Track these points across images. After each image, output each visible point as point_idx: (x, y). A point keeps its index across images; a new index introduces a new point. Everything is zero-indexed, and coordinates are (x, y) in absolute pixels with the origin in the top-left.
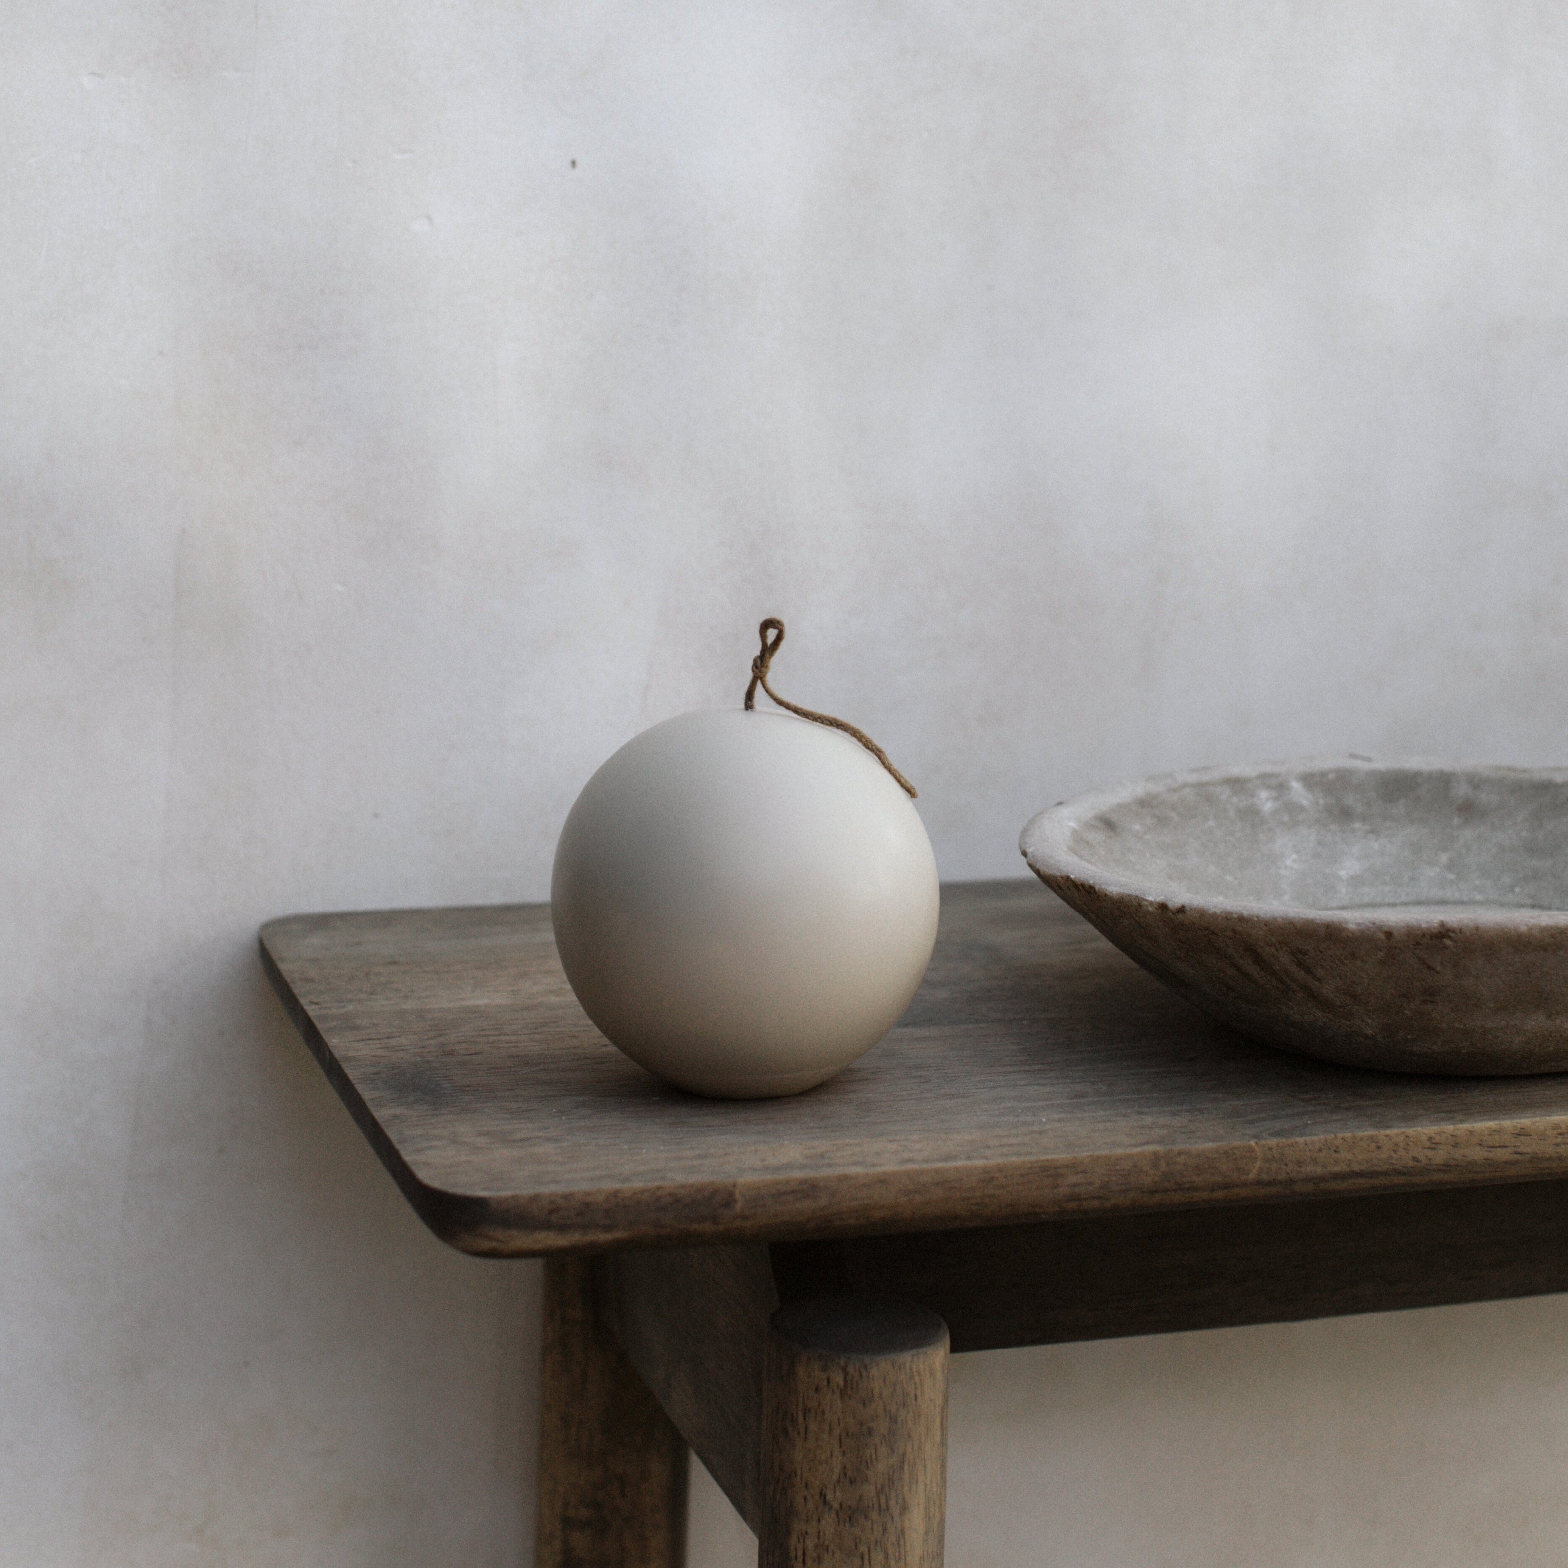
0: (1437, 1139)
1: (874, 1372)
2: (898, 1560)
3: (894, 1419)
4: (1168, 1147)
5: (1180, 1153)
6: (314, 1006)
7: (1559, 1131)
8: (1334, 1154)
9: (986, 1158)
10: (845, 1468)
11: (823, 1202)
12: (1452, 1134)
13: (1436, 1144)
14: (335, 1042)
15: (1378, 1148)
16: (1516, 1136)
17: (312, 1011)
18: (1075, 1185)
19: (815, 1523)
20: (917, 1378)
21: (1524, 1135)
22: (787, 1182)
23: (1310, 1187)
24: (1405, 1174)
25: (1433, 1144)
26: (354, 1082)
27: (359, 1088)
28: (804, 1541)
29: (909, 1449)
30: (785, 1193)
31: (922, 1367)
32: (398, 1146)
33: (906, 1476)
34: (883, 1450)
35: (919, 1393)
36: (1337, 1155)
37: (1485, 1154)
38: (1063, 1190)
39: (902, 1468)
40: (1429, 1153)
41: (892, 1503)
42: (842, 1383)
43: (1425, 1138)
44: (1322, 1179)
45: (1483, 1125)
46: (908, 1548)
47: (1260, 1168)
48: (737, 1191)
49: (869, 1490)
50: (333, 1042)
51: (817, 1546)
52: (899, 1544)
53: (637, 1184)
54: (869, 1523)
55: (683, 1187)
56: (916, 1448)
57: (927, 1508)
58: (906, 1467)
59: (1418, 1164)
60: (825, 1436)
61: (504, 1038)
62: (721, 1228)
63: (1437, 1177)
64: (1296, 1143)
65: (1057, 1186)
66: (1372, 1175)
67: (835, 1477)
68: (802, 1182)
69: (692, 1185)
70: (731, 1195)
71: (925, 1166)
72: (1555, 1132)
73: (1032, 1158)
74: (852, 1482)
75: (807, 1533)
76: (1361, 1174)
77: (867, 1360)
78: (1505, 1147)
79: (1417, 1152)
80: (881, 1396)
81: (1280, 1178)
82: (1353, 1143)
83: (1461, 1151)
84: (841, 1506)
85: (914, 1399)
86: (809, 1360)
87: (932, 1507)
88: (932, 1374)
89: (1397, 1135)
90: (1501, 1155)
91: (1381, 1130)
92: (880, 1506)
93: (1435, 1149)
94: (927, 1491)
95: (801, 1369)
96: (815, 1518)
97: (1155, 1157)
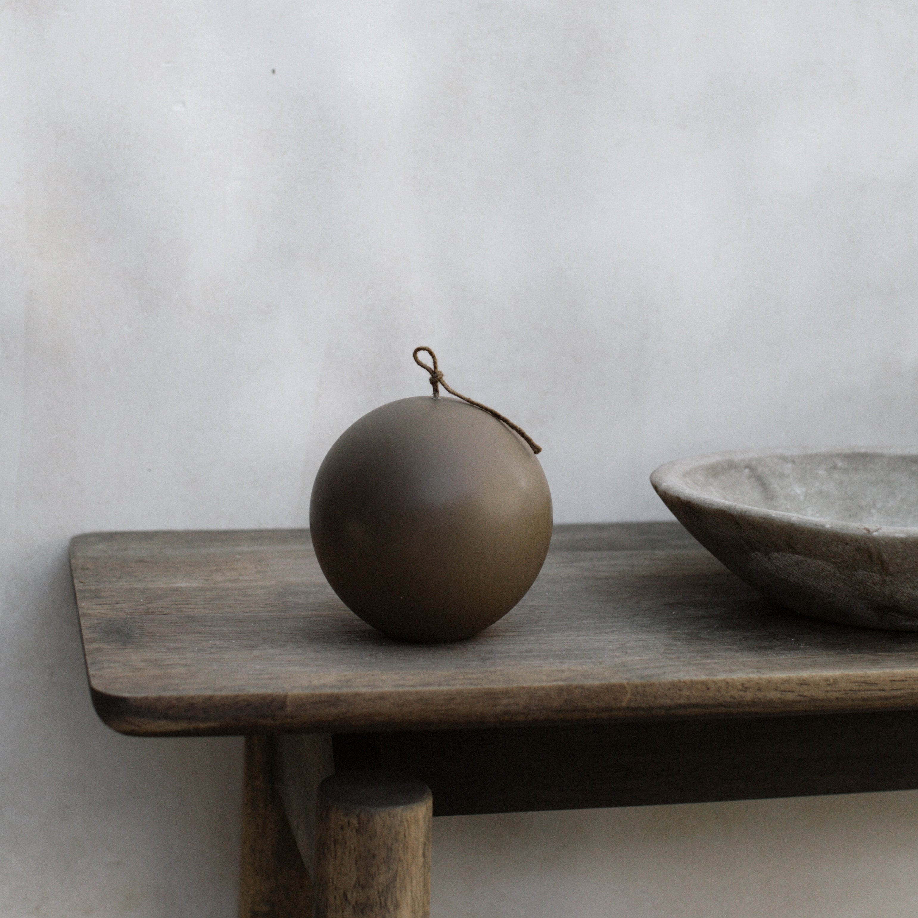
0: (747, 685)
1: (377, 818)
3: (389, 849)
4: (569, 683)
5: (577, 687)
6: (82, 584)
7: (828, 683)
8: (678, 692)
9: (451, 685)
10: (359, 878)
11: (343, 709)
12: (757, 682)
15: (708, 689)
16: (800, 685)
17: (79, 587)
18: (507, 705)
19: (340, 912)
20: (406, 824)
21: (805, 685)
22: (320, 695)
23: (663, 712)
25: (744, 687)
26: (83, 628)
27: (84, 632)
29: (400, 869)
30: (318, 702)
31: (408, 818)
32: (89, 666)
34: (383, 868)
35: (407, 833)
36: (680, 693)
37: (780, 696)
38: (499, 709)
39: (395, 880)
40: (742, 693)
41: (389, 902)
42: (357, 825)
43: (739, 684)
44: (671, 708)
47: (630, 699)
48: (288, 699)
49: (373, 894)
50: (82, 605)
54: (374, 914)
56: (405, 868)
57: (413, 906)
58: (398, 880)
59: (735, 701)
60: (346, 858)
61: (187, 606)
62: (277, 723)
63: (747, 709)
64: (654, 684)
65: (496, 705)
66: (704, 706)
67: (353, 884)
68: (330, 696)
69: (259, 695)
70: (284, 702)
71: (412, 689)
72: (826, 683)
73: (481, 687)
74: (363, 887)
76: (696, 705)
77: (373, 810)
78: (793, 691)
79: (734, 693)
80: (381, 834)
81: (643, 705)
82: (692, 684)
83: (763, 694)
84: (356, 902)
85: (403, 836)
86: (337, 809)
87: (417, 906)
88: (417, 821)
89: (721, 681)
90: (790, 696)
91: (711, 678)
92: (381, 904)
93: (746, 691)
94: (413, 896)
95: (333, 815)
96: (341, 910)
97: (560, 689)
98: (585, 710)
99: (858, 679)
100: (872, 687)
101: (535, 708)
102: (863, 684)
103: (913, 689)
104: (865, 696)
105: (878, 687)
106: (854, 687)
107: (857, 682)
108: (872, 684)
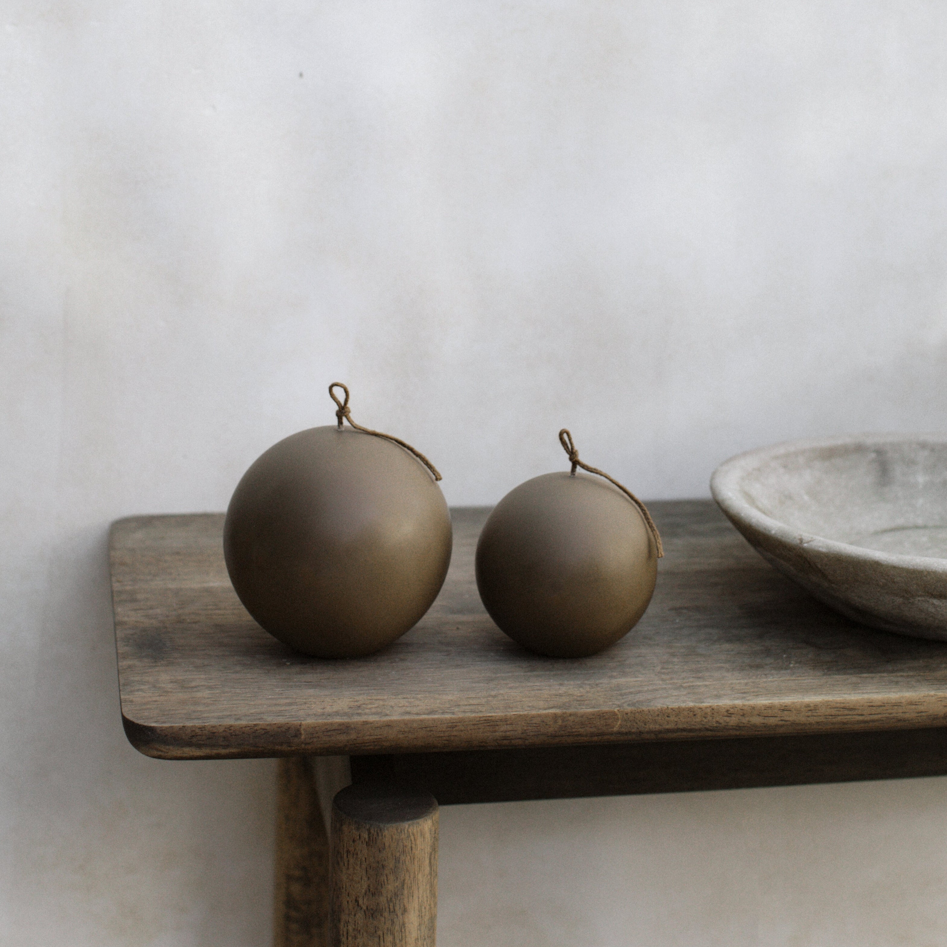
0: (732, 711)
1: (386, 832)
2: (401, 941)
3: (397, 860)
4: (564, 711)
5: (570, 715)
7: (809, 709)
8: (666, 718)
9: (453, 713)
10: (369, 886)
11: (353, 736)
12: (741, 708)
15: (695, 715)
16: (782, 711)
18: (506, 731)
19: (352, 917)
20: (412, 837)
21: (787, 710)
22: (332, 724)
23: (653, 736)
24: (711, 730)
25: (729, 713)
28: (347, 926)
29: (407, 877)
30: (330, 731)
31: (415, 831)
33: (406, 892)
34: (391, 877)
35: (414, 846)
36: (668, 719)
37: (763, 721)
38: (499, 734)
39: (403, 888)
40: (727, 719)
41: (397, 908)
42: (367, 840)
43: (724, 710)
44: (660, 732)
45: (762, 703)
46: (407, 933)
47: (621, 725)
48: (303, 727)
49: (383, 900)
51: (354, 929)
52: (401, 931)
53: (243, 722)
54: (383, 919)
56: (412, 877)
57: (420, 911)
58: (405, 888)
59: (720, 725)
60: (358, 868)
62: (293, 748)
63: (732, 733)
64: (643, 711)
65: (495, 731)
66: (691, 730)
67: (363, 891)
68: (341, 724)
69: (275, 724)
70: (298, 730)
71: (418, 717)
72: (807, 709)
73: (481, 715)
74: (373, 894)
75: (349, 922)
76: (684, 730)
77: (382, 826)
78: (775, 717)
79: (719, 718)
80: (389, 846)
81: (633, 730)
82: (678, 712)
83: (747, 719)
84: (367, 908)
85: (410, 849)
86: (350, 824)
87: (423, 910)
88: (422, 835)
89: (706, 708)
90: (772, 721)
91: (697, 705)
92: (390, 909)
93: (731, 717)
94: (420, 901)
95: (345, 828)
96: (353, 913)
97: (555, 716)
99: (838, 705)
100: (850, 713)
101: (532, 734)
102: (842, 710)
103: (891, 714)
104: (845, 721)
105: (855, 713)
106: (834, 712)
107: (837, 707)
108: (851, 709)
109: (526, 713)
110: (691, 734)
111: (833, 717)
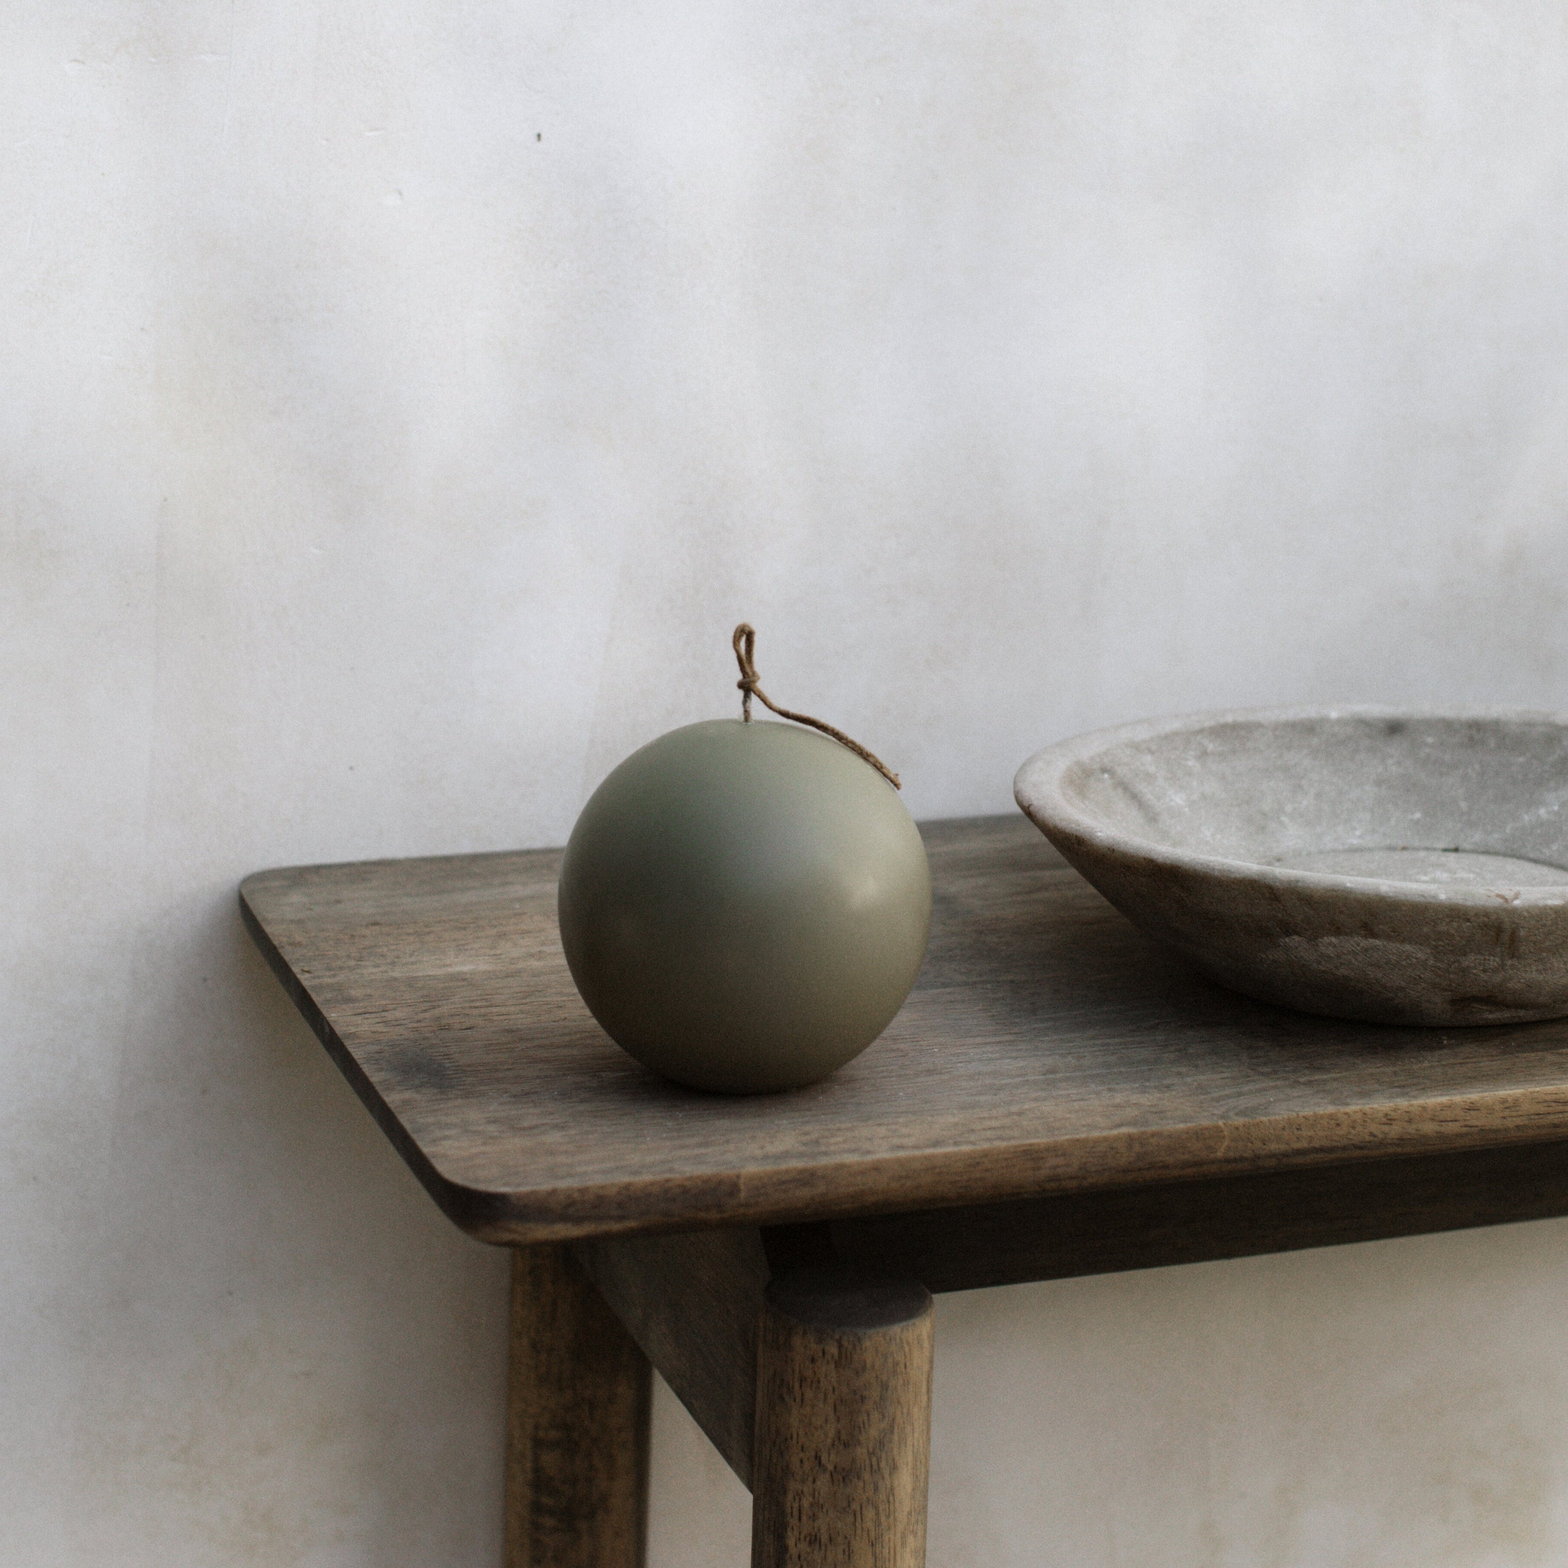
0: (1393, 1115)
1: (867, 1343)
2: (888, 1516)
3: (885, 1387)
4: (1143, 1129)
5: (1153, 1135)
6: (307, 975)
7: (1507, 1105)
8: (1296, 1132)
9: (972, 1143)
10: (839, 1433)
11: (821, 1188)
12: (1406, 1110)
13: (1390, 1119)
14: (332, 1015)
15: (1338, 1125)
16: (1467, 1111)
17: (306, 980)
18: (1055, 1167)
19: (809, 1483)
20: (907, 1349)
21: (1474, 1109)
22: (787, 1171)
23: (1273, 1162)
25: (1389, 1120)
26: (359, 1062)
27: (367, 1069)
28: (800, 1500)
29: (899, 1414)
30: (784, 1182)
31: (910, 1339)
32: (414, 1136)
33: (896, 1438)
34: (875, 1416)
35: (908, 1364)
36: (1299, 1132)
37: (1437, 1128)
38: (1044, 1172)
39: (892, 1432)
40: (1386, 1128)
41: (883, 1464)
42: (836, 1356)
43: (1381, 1115)
44: (1285, 1155)
45: (1435, 1100)
46: (897, 1505)
47: (1229, 1148)
48: (741, 1181)
49: (861, 1452)
50: (332, 1017)
51: (812, 1505)
52: (889, 1502)
53: (647, 1177)
54: (861, 1484)
55: (690, 1178)
56: (905, 1412)
57: (915, 1468)
58: (896, 1431)
59: (1376, 1139)
60: (820, 1403)
61: (494, 1010)
62: (726, 1215)
63: (1391, 1150)
64: (1261, 1122)
65: (1038, 1169)
66: (1331, 1150)
67: (829, 1440)
68: (802, 1171)
69: (698, 1177)
70: (735, 1185)
71: (917, 1153)
72: (1502, 1106)
74: (846, 1445)
75: (802, 1492)
76: (1321, 1150)
77: (860, 1333)
78: (1456, 1121)
79: (1374, 1128)
80: (873, 1366)
81: (1246, 1155)
82: (1315, 1121)
83: (1414, 1126)
84: (835, 1467)
85: (903, 1366)
86: (805, 1333)
88: (919, 1341)
89: (1355, 1112)
90: (1452, 1128)
91: (1344, 1109)
92: (872, 1466)
93: (1391, 1124)
94: (915, 1450)
95: (797, 1341)
96: (811, 1479)
97: (1130, 1138)
98: (1166, 1167)
99: (1548, 1098)
101: (1094, 1169)
102: (1554, 1104)
104: (1556, 1121)
106: (1542, 1109)
107: (1546, 1101)
109: (1083, 1136)
110: (1333, 1156)
111: (1541, 1116)
